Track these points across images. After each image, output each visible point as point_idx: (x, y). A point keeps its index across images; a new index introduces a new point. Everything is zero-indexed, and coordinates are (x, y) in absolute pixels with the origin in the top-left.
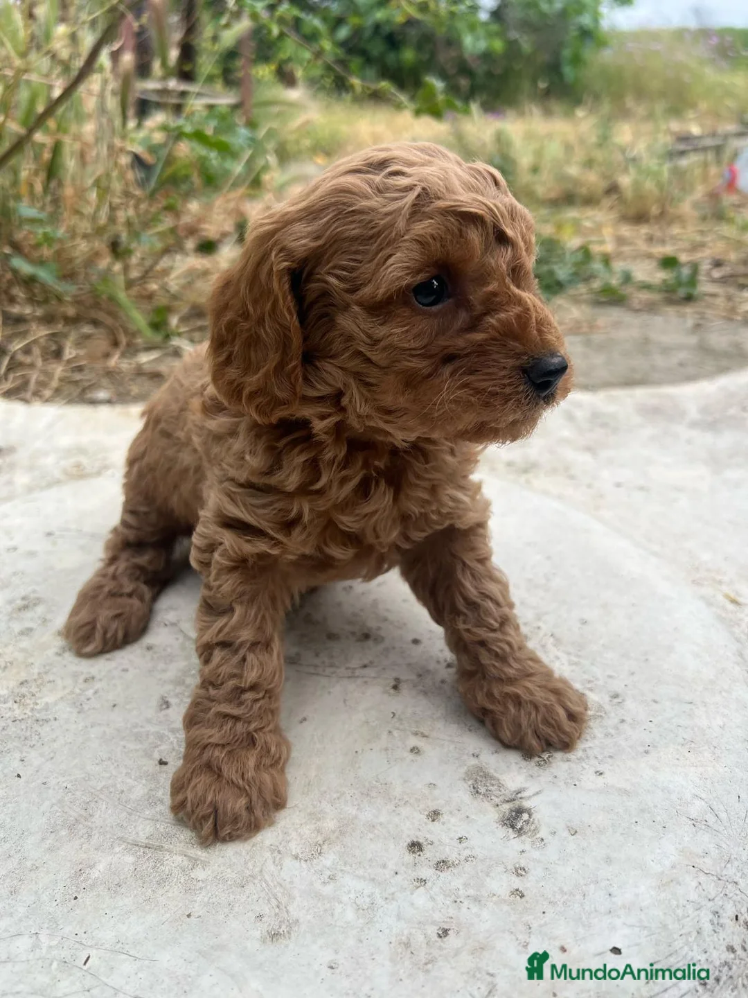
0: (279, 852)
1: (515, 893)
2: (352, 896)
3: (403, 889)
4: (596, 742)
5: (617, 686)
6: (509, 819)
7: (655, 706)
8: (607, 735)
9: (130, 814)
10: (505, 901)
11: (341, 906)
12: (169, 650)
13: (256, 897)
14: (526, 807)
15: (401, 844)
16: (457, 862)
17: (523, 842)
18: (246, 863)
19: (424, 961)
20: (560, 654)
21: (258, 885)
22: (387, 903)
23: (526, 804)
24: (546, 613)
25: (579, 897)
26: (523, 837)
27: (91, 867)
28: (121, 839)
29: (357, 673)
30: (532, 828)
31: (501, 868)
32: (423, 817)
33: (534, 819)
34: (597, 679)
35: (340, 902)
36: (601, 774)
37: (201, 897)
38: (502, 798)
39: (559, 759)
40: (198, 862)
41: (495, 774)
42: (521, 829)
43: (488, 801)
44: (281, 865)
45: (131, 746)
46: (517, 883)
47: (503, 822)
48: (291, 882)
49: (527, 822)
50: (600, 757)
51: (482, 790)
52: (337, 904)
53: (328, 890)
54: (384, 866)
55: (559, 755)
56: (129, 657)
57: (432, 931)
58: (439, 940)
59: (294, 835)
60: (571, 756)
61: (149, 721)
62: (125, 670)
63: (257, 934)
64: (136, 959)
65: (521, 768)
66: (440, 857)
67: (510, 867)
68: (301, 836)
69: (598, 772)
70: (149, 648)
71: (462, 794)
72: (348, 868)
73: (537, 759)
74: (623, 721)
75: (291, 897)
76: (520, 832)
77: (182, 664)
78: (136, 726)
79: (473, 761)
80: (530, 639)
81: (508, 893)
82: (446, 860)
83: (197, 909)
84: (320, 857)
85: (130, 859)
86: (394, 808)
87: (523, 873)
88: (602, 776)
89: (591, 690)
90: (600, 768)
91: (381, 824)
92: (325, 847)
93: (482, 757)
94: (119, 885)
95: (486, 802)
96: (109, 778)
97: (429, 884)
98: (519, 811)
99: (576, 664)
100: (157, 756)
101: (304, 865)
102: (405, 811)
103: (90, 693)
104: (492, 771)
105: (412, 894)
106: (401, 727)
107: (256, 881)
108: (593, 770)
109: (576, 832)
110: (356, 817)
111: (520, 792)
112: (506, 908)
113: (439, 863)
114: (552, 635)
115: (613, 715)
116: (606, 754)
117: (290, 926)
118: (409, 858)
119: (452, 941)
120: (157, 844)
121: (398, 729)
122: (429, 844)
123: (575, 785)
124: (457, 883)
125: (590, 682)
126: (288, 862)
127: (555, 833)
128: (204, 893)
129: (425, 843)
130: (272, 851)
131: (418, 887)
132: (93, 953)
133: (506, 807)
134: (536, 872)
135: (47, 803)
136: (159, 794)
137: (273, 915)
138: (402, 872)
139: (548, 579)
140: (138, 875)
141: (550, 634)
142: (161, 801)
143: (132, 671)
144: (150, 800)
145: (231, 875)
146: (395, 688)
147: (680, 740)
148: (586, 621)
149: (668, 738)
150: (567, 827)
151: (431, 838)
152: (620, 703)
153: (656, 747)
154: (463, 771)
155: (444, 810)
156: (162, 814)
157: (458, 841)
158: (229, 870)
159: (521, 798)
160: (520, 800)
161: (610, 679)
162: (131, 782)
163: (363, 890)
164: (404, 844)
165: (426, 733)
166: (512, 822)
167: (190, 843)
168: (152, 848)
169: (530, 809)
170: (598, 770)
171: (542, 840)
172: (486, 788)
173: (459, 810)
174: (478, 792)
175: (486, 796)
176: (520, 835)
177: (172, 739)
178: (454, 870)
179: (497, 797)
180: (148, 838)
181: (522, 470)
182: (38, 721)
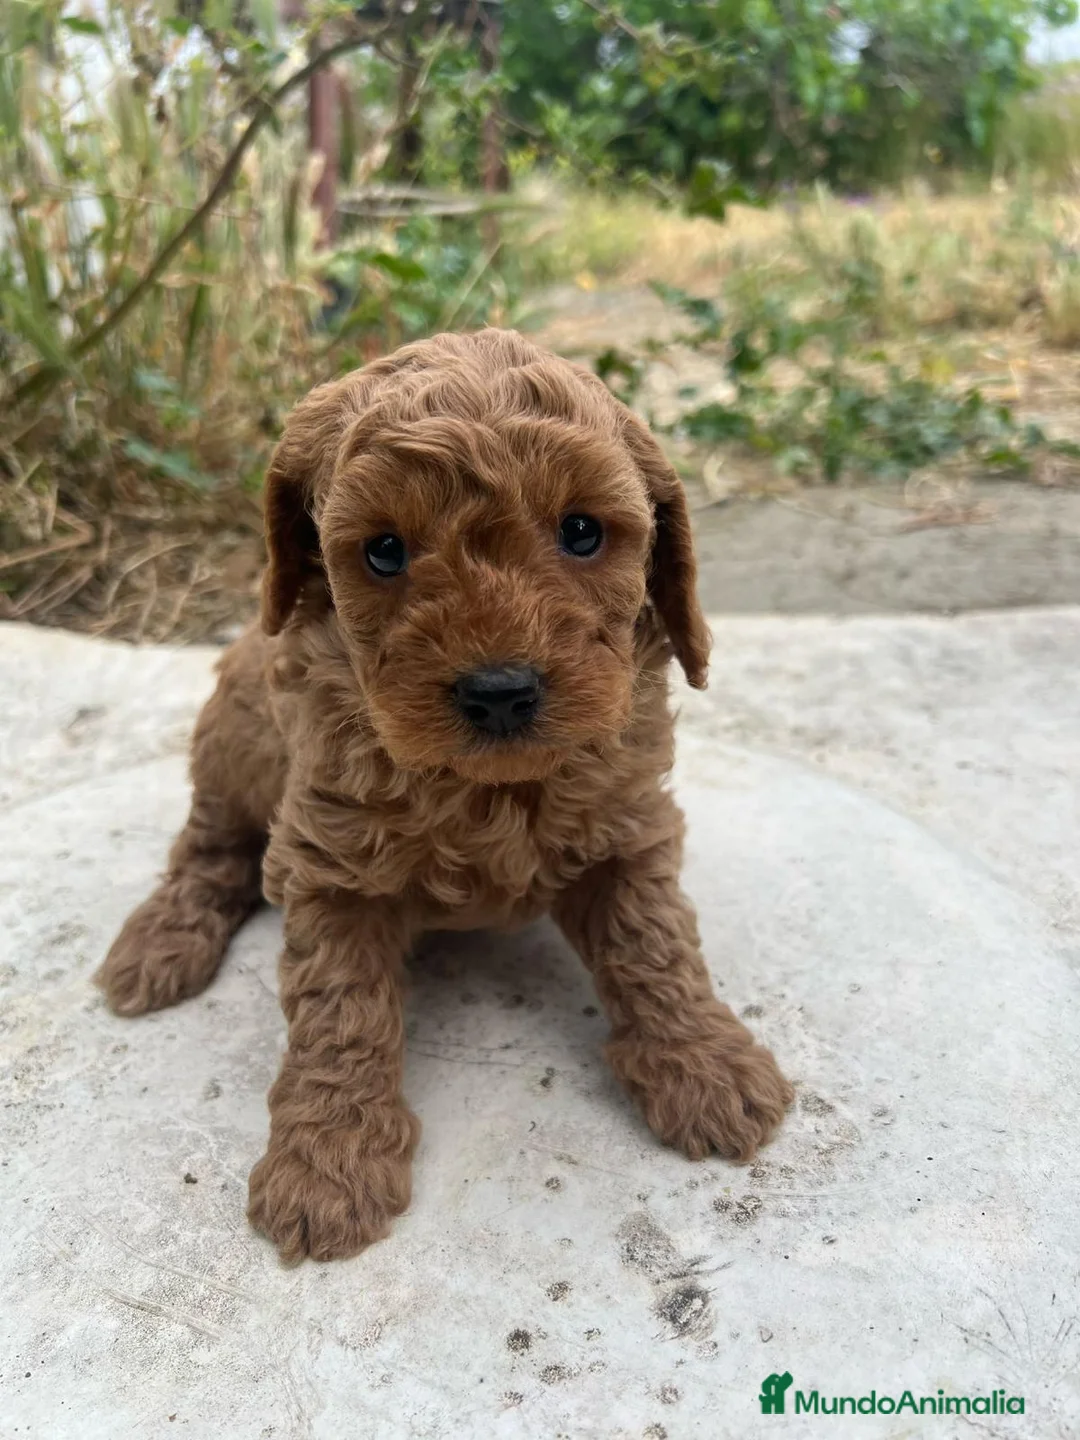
0: (320, 1331)
1: (653, 1431)
2: (409, 1411)
3: (486, 1408)
4: (835, 1187)
5: (887, 1096)
6: (669, 1307)
7: (942, 1133)
8: (856, 1177)
9: (128, 1256)
11: (389, 1424)
12: (237, 1009)
13: (270, 1399)
14: (701, 1289)
15: (500, 1334)
16: (576, 1371)
17: (684, 1347)
18: (270, 1345)
20: (807, 1040)
21: (279, 1381)
22: (456, 1428)
23: (703, 1283)
24: (801, 972)
26: (687, 1338)
27: (60, 1330)
28: (107, 1291)
29: (494, 1057)
30: (704, 1324)
31: (640, 1388)
32: (542, 1292)
33: (709, 1311)
34: (858, 1083)
35: (389, 1420)
36: (832, 1242)
37: (196, 1392)
38: (667, 1271)
40: (204, 1337)
41: (667, 1231)
42: (686, 1324)
43: (645, 1274)
44: (318, 1352)
45: (153, 1151)
46: (660, 1414)
47: (660, 1309)
48: (326, 1381)
49: (698, 1313)
50: (836, 1213)
51: (640, 1255)
52: (384, 1422)
53: (374, 1398)
54: (466, 1368)
56: (183, 1020)
59: (347, 1306)
61: (186, 1115)
62: (172, 1037)
65: (707, 1222)
66: (553, 1359)
67: (656, 1386)
68: (356, 1308)
69: (827, 1238)
70: (211, 1006)
71: (608, 1259)
72: (412, 1366)
74: (885, 1155)
75: (321, 1405)
76: (684, 1329)
77: (248, 1031)
78: (167, 1122)
79: (638, 1207)
80: (765, 1014)
81: (643, 1429)
82: (561, 1365)
83: (186, 1410)
84: (376, 1345)
85: (113, 1323)
86: (501, 1274)
87: (673, 1398)
88: (833, 1245)
89: (845, 1101)
90: (833, 1233)
91: (477, 1298)
92: (387, 1329)
93: (653, 1201)
94: (89, 1361)
95: (641, 1276)
96: (112, 1199)
97: (526, 1403)
98: (689, 1294)
99: (830, 1057)
100: (185, 1169)
101: (350, 1353)
102: (516, 1279)
103: (116, 1069)
104: (661, 1225)
105: (497, 1416)
106: (541, 1146)
107: (276, 1374)
108: (820, 1233)
109: (771, 1337)
110: (442, 1285)
111: (697, 1263)
113: (549, 1369)
114: (801, 1009)
115: (870, 1144)
116: (847, 1208)
118: (506, 1356)
120: (154, 1304)
121: (535, 1148)
122: (541, 1337)
123: (787, 1257)
124: (569, 1405)
125: (845, 1087)
126: (330, 1349)
127: (738, 1335)
128: (201, 1384)
129: (535, 1336)
130: (310, 1329)
131: (507, 1407)
133: (671, 1286)
134: (693, 1397)
135: (23, 1231)
136: (175, 1228)
137: (288, 1430)
138: (491, 1379)
139: (812, 918)
140: (118, 1349)
141: (798, 1006)
142: (175, 1238)
143: (181, 1039)
144: (162, 1237)
145: (244, 1361)
146: (545, 1083)
147: (972, 1193)
148: (859, 989)
149: (952, 1188)
150: (760, 1327)
151: (545, 1327)
152: (886, 1124)
153: (930, 1202)
154: (617, 1220)
155: (576, 1283)
156: (171, 1258)
157: (586, 1336)
158: (244, 1354)
159: (697, 1273)
160: (695, 1276)
161: (878, 1085)
162: (141, 1206)
163: (427, 1403)
164: (504, 1334)
165: (575, 1157)
166: (675, 1311)
167: (200, 1306)
168: (146, 1309)
169: (707, 1292)
170: (828, 1234)
171: (716, 1345)
172: (647, 1252)
173: (597, 1285)
174: (632, 1258)
175: (644, 1264)
176: (682, 1334)
177: (212, 1144)
178: (569, 1384)
179: (660, 1268)
180: (144, 1294)
181: (816, 740)
182: (39, 1108)
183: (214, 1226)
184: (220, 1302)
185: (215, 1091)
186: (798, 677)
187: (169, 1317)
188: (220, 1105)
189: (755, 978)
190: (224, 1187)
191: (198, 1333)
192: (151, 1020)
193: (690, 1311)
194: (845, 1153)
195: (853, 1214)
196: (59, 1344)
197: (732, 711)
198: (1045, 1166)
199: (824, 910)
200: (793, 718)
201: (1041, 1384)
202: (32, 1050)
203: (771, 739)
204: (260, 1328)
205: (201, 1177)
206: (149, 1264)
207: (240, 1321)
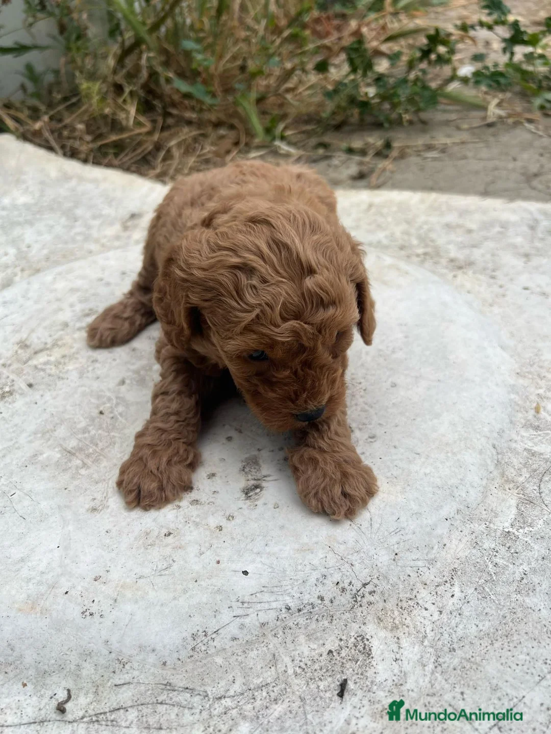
1: (218, 527)
5: (379, 431)
6: (248, 489)
7: (393, 450)
9: (72, 435)
10: (210, 529)
12: (143, 353)
13: (98, 490)
16: (203, 503)
17: (245, 504)
18: (106, 473)
19: (149, 544)
23: (264, 484)
24: (373, 375)
25: (249, 540)
26: (248, 501)
27: (41, 454)
28: (61, 445)
30: (256, 498)
31: (222, 513)
32: (206, 475)
33: (261, 494)
34: (370, 424)
37: (76, 483)
38: (253, 477)
40: (86, 466)
41: (261, 464)
42: (250, 496)
43: (245, 477)
45: (93, 400)
46: (224, 523)
47: (244, 490)
49: (256, 494)
51: (247, 470)
56: (121, 353)
57: (165, 531)
58: (164, 537)
61: (109, 390)
62: (114, 360)
63: (87, 506)
64: (32, 500)
65: (279, 464)
66: (197, 498)
67: (228, 514)
70: (134, 350)
71: (234, 469)
77: (144, 362)
78: (102, 391)
79: (256, 453)
81: (215, 526)
82: (199, 500)
83: (71, 488)
85: (59, 455)
87: (231, 519)
89: (360, 429)
93: (262, 452)
94: (47, 466)
95: (243, 477)
96: (73, 414)
97: (181, 509)
98: (257, 487)
99: (365, 411)
100: (101, 409)
103: (90, 369)
104: (260, 461)
105: (169, 511)
107: (104, 483)
109: (278, 507)
111: (266, 477)
112: (208, 533)
113: (194, 500)
119: (170, 539)
120: (74, 452)
121: (230, 425)
124: (195, 513)
125: (364, 424)
127: (266, 504)
128: (79, 481)
129: (195, 489)
131: (174, 509)
132: (18, 492)
133: (252, 482)
134: (238, 520)
135: (40, 420)
136: (91, 428)
137: (100, 500)
139: (393, 352)
140: (57, 464)
141: (364, 388)
142: (89, 432)
143: (118, 361)
144: (85, 430)
145: (95, 476)
147: (389, 474)
148: (396, 385)
150: (276, 503)
151: (201, 487)
152: (371, 442)
154: (246, 456)
155: (219, 475)
156: (85, 438)
157: (213, 492)
158: (96, 474)
160: (263, 481)
161: (378, 426)
162: (81, 419)
165: (242, 431)
166: (249, 491)
167: (88, 456)
168: (71, 453)
169: (264, 487)
171: (256, 505)
172: (250, 469)
173: (226, 477)
174: (243, 470)
175: (246, 473)
176: (247, 499)
177: (114, 402)
178: (198, 506)
179: (252, 475)
180: (72, 448)
181: (458, 266)
182: (59, 378)
183: (104, 430)
184: (95, 456)
185: (123, 382)
186: (470, 231)
187: (77, 457)
188: (123, 388)
189: (352, 374)
190: (113, 418)
191: (84, 464)
192: (110, 352)
193: (254, 492)
196: (39, 459)
197: (426, 246)
198: (428, 471)
199: (401, 350)
200: (453, 254)
201: (373, 548)
202: (64, 356)
203: (436, 263)
204: (105, 467)
205: (106, 413)
206: (77, 439)
207: (99, 463)
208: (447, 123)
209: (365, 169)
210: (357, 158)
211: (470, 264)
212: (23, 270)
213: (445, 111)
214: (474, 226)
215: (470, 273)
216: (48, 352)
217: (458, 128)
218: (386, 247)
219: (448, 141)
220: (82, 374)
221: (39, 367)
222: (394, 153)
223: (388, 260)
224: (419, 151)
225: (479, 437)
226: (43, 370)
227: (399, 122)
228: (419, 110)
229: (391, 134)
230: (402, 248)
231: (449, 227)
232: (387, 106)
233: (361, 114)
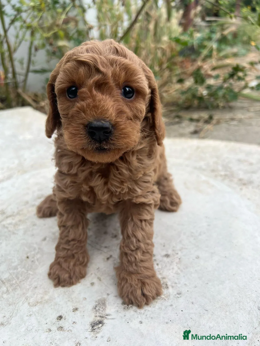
2: (29, 324)
3: (43, 330)
4: (153, 309)
5: (184, 290)
6: (94, 324)
7: (191, 305)
8: (160, 308)
9: (8, 270)
13: (9, 310)
14: (104, 322)
16: (65, 330)
17: (90, 335)
18: (17, 298)
20: (175, 267)
21: (13, 307)
22: (35, 332)
23: (105, 321)
24: (186, 249)
26: (92, 333)
29: (102, 249)
30: (98, 331)
31: (74, 340)
32: (72, 308)
33: (101, 328)
34: (179, 283)
35: (25, 324)
36: (141, 323)
39: (133, 309)
40: (8, 292)
41: (107, 305)
42: (94, 329)
43: (95, 313)
44: (24, 304)
45: (26, 249)
47: (92, 323)
48: (21, 311)
49: (99, 328)
50: (148, 316)
51: (97, 308)
52: (23, 324)
53: (26, 318)
54: (46, 319)
55: (135, 308)
59: (35, 296)
60: (139, 311)
61: (36, 243)
65: (118, 306)
66: (63, 325)
67: (77, 341)
68: (36, 297)
69: (141, 321)
71: (90, 306)
72: (37, 314)
73: (126, 306)
74: (172, 305)
75: (16, 315)
76: (93, 330)
78: (33, 243)
79: (105, 296)
80: (170, 257)
82: (63, 327)
84: (34, 307)
86: (67, 301)
88: (141, 324)
89: (173, 287)
90: (143, 321)
91: (59, 305)
92: (38, 304)
93: (109, 296)
96: (13, 257)
97: (51, 333)
98: (100, 322)
99: (178, 274)
100: (29, 255)
101: (29, 307)
102: (69, 304)
103: (31, 229)
104: (107, 303)
105: (43, 333)
106: (97, 274)
107: (14, 305)
108: (140, 320)
109: (110, 341)
110: (55, 299)
111: (108, 315)
113: (60, 327)
114: (179, 259)
115: (170, 301)
116: (152, 316)
117: (7, 324)
118: (55, 320)
120: (5, 281)
121: (95, 274)
122: (64, 319)
123: (128, 323)
124: (58, 337)
125: (176, 283)
126: (26, 304)
127: (103, 337)
129: (63, 318)
130: (26, 298)
131: (47, 332)
133: (99, 318)
136: (19, 267)
137: (7, 318)
138: (48, 324)
139: (200, 235)
141: (179, 257)
142: (17, 269)
143: (46, 226)
144: (16, 268)
145: (11, 300)
146: (108, 259)
147: (186, 325)
148: (199, 257)
149: (181, 321)
150: (109, 337)
151: (67, 317)
152: (178, 297)
153: (173, 322)
154: (99, 298)
155: (80, 309)
156: (14, 273)
157: (73, 323)
158: (12, 298)
159: (106, 318)
160: (105, 318)
161: (184, 286)
162: (16, 260)
163: (34, 324)
164: (58, 315)
165: (101, 279)
166: (94, 325)
167: (11, 285)
168: (3, 282)
169: (104, 324)
170: (142, 321)
171: (97, 337)
172: (99, 308)
173: (84, 312)
174: (95, 308)
175: (96, 311)
176: (91, 331)
177: (37, 251)
178: (62, 332)
179: (99, 313)
180: (5, 279)
181: (244, 183)
182: (14, 233)
183: (25, 269)
184: (15, 286)
185: (45, 239)
186: (251, 164)
187: (5, 285)
188: (44, 243)
189: (174, 247)
190: (33, 261)
191: (8, 291)
193: (97, 327)
194: (162, 301)
195: (152, 318)
198: (211, 325)
199: (204, 233)
200: (242, 175)
202: (20, 221)
203: (231, 181)
204: (18, 294)
205: (30, 258)
206: (10, 273)
207: (16, 291)
208: (242, 108)
209: (198, 129)
210: (194, 124)
211: (250, 182)
212: (19, 172)
213: (241, 102)
214: (254, 161)
215: (250, 187)
216: (13, 218)
217: (248, 111)
218: (204, 170)
219: (243, 117)
220: (25, 232)
221: (6, 225)
222: (214, 121)
223: (203, 178)
224: (227, 121)
225: (249, 301)
226: (7, 228)
227: (217, 107)
228: (228, 101)
229: (213, 112)
230: (213, 171)
231: (239, 161)
232: (212, 99)
233: (199, 103)
